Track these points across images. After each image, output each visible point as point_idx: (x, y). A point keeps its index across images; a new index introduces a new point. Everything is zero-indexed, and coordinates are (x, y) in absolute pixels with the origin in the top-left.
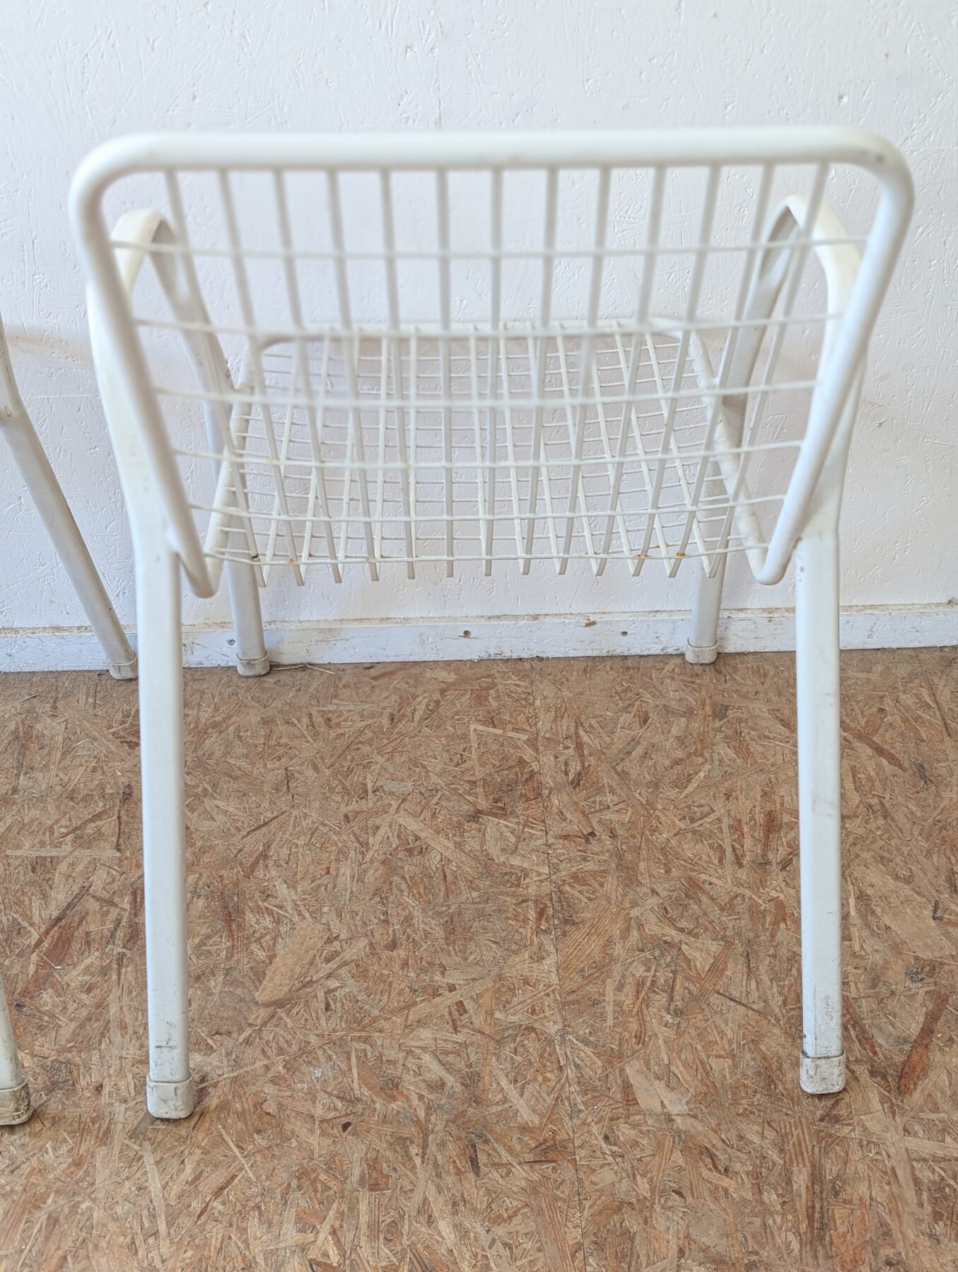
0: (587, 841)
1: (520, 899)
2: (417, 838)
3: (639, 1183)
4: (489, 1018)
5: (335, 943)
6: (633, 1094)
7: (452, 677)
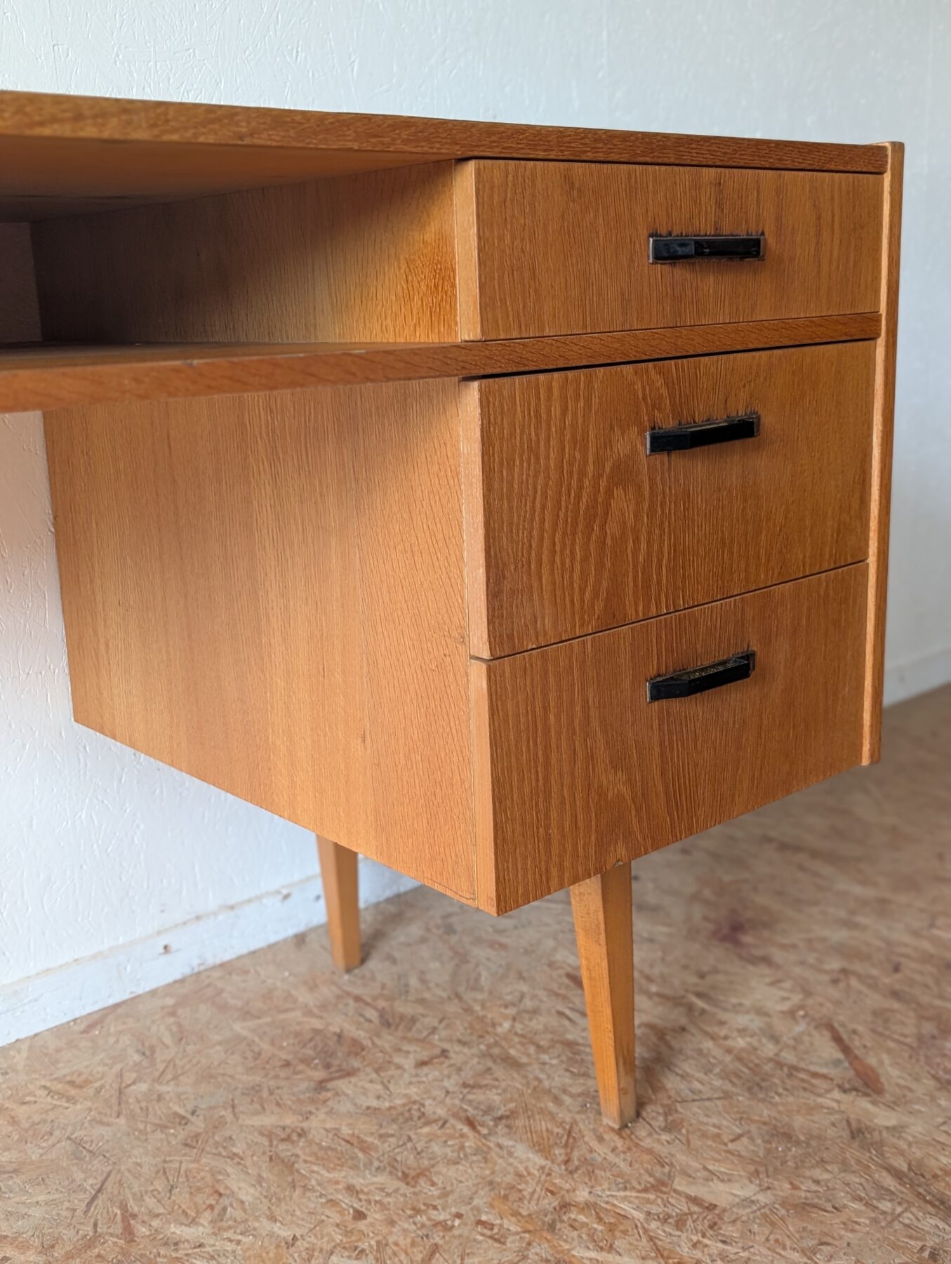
0: (447, 1057)
1: (440, 1123)
2: (284, 1128)
3: (788, 1256)
4: (519, 1217)
5: (299, 1243)
6: (704, 1201)
7: (170, 1001)
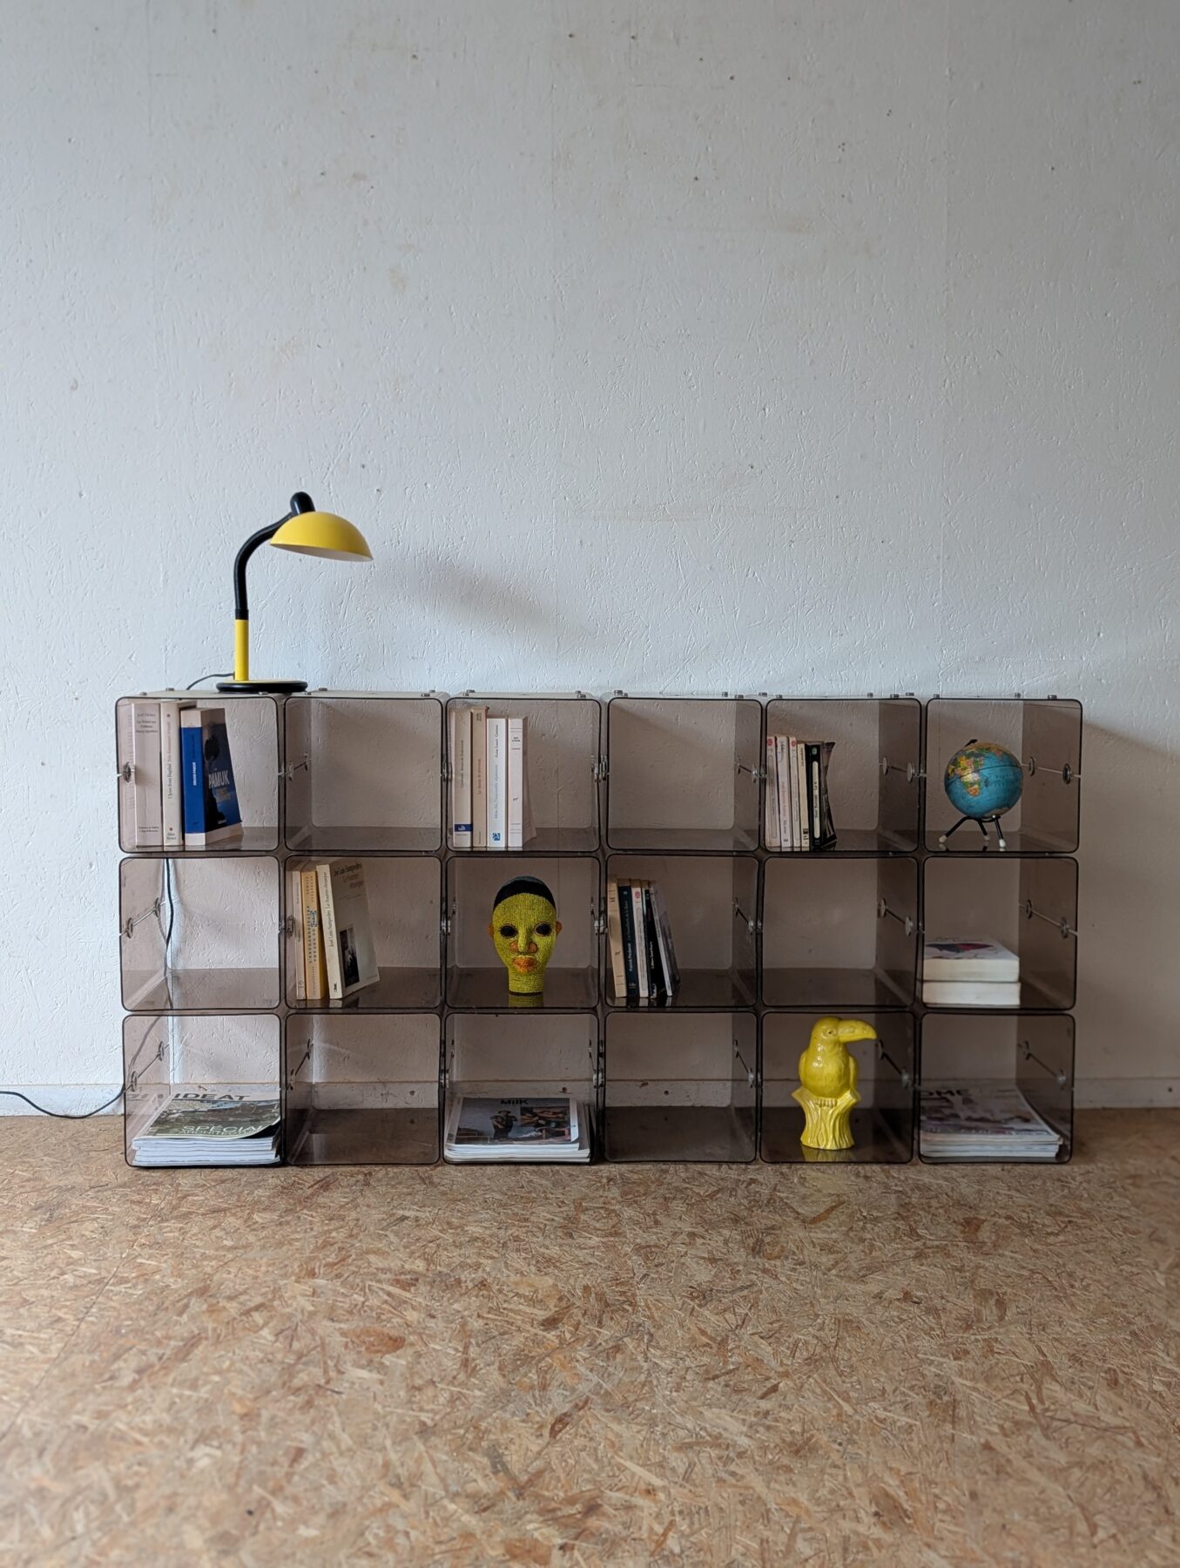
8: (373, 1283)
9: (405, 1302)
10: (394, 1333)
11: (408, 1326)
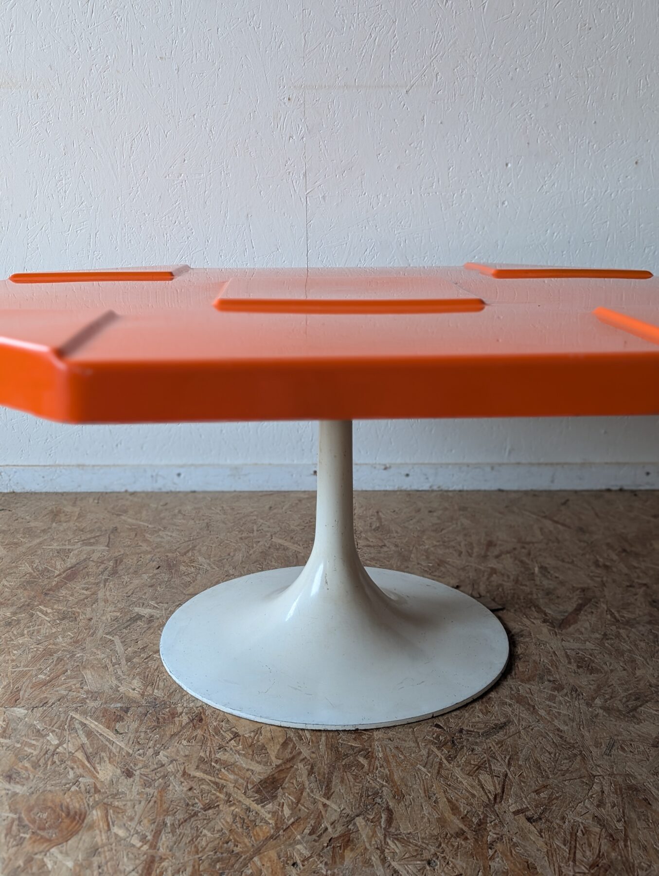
8: (77, 716)
9: (104, 748)
10: (75, 805)
11: (97, 791)
